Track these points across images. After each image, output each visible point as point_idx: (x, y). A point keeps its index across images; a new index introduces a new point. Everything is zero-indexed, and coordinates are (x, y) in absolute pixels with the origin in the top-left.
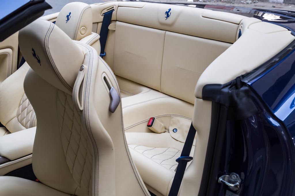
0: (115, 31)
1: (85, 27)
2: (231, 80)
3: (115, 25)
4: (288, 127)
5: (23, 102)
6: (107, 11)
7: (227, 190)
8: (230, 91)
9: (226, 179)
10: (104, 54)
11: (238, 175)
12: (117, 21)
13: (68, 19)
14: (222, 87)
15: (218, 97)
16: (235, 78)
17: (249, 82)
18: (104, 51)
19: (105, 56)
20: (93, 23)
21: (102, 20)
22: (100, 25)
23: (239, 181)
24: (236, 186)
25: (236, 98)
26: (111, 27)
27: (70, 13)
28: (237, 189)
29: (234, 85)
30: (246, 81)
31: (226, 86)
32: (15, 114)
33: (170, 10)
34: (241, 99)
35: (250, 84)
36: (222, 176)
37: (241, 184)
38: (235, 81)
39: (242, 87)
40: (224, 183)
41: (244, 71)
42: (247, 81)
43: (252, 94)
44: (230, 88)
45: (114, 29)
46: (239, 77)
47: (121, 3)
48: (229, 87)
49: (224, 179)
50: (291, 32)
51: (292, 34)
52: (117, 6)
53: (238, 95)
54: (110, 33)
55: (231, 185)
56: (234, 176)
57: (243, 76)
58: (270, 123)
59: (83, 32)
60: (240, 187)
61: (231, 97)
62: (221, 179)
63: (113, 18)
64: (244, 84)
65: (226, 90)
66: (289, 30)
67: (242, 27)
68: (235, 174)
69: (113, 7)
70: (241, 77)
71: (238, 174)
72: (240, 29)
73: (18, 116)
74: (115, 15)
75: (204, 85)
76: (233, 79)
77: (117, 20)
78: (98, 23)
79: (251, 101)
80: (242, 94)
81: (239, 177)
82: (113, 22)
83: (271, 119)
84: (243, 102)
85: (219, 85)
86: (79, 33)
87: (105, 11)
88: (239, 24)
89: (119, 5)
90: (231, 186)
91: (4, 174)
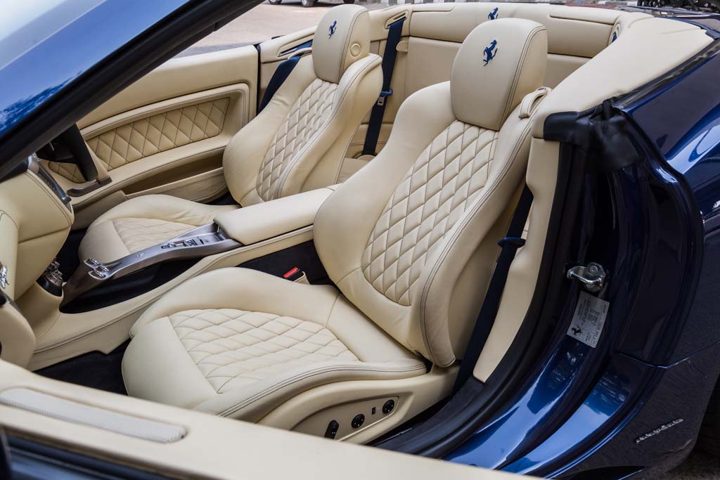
0: (406, 53)
1: (359, 44)
2: (593, 106)
3: (408, 43)
4: (695, 191)
5: (265, 166)
6: (394, 21)
7: (581, 292)
8: (591, 124)
9: (581, 272)
10: (388, 91)
11: (600, 266)
12: (410, 38)
13: (332, 33)
14: (578, 116)
15: (571, 133)
16: (602, 102)
17: (625, 108)
18: (391, 87)
19: (391, 95)
20: (372, 42)
21: (386, 36)
22: (383, 44)
23: (602, 276)
24: (597, 284)
25: (601, 135)
26: (400, 47)
27: (335, 23)
28: (599, 288)
29: (599, 114)
30: (620, 107)
31: (584, 114)
32: (253, 184)
33: (496, 10)
34: (610, 137)
35: (626, 111)
36: (574, 268)
37: (605, 280)
38: (601, 106)
39: (612, 116)
40: (577, 279)
41: (618, 92)
42: (622, 107)
43: (630, 128)
44: (591, 118)
45: (406, 50)
46: (608, 100)
47: (416, 7)
48: (590, 116)
49: (576, 272)
50: (706, 31)
51: (707, 34)
52: (411, 11)
53: (605, 130)
54: (399, 56)
55: (588, 281)
56: (594, 268)
57: (615, 99)
58: (659, 176)
59: (355, 52)
60: (604, 285)
61: (592, 133)
62: (571, 272)
63: (404, 31)
64: (617, 112)
65: (584, 121)
66: (702, 28)
67: (618, 28)
68: (596, 264)
69: (404, 14)
70: (613, 101)
71: (599, 264)
72: (615, 33)
73: (258, 187)
74: (407, 26)
75: (547, 115)
76: (598, 104)
77: (409, 36)
78: (380, 41)
79: (627, 140)
80: (612, 128)
81: (602, 269)
82: (403, 38)
83: (661, 171)
84: (613, 141)
85: (573, 113)
86: (349, 52)
87: (392, 21)
88: (613, 25)
89: (414, 10)
90: (588, 283)
91: (237, 264)
